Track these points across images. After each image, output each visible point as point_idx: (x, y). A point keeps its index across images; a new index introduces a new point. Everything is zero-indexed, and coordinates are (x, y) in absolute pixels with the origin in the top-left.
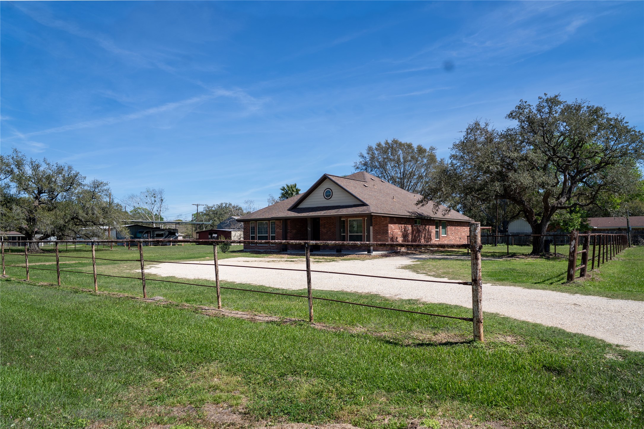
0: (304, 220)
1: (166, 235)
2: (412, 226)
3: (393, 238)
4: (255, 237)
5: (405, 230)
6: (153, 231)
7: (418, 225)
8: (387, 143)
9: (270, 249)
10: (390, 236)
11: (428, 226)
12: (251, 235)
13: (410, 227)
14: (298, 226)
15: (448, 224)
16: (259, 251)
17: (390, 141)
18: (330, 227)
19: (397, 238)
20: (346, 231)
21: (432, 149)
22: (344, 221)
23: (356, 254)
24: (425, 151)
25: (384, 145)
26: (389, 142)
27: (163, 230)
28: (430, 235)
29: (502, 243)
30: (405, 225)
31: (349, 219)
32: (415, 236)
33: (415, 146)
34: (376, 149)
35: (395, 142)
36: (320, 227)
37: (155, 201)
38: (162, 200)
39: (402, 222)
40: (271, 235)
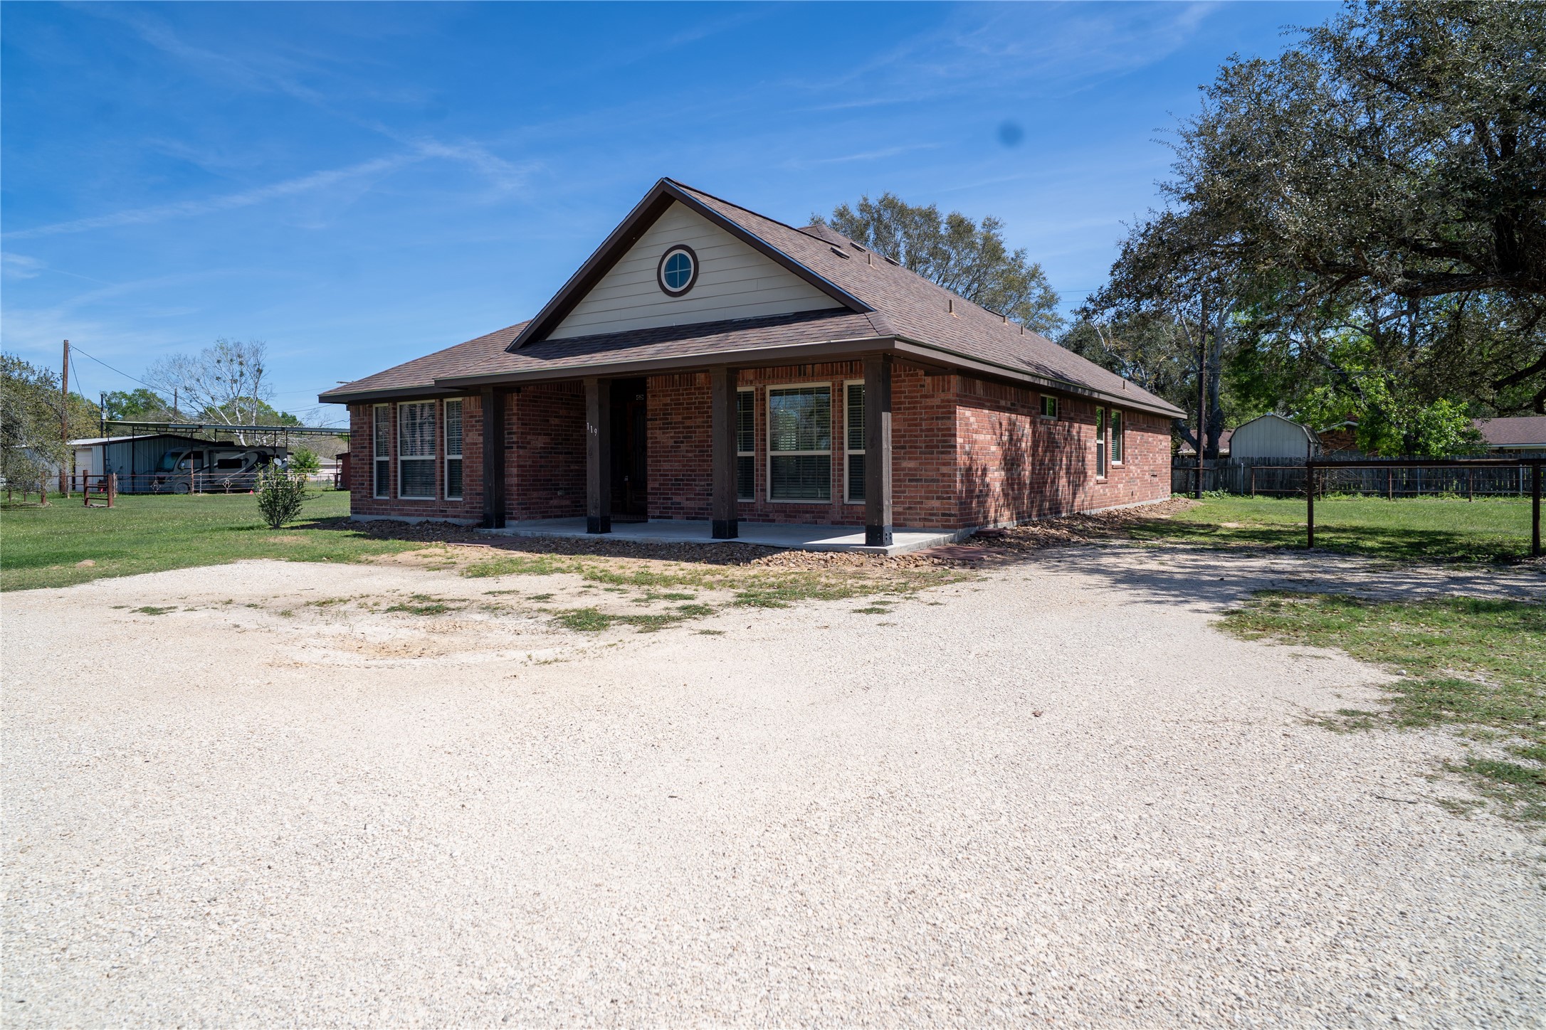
0: (568, 387)
1: (250, 464)
2: (1033, 423)
3: (970, 469)
4: (391, 465)
5: (1011, 439)
6: (210, 452)
7: (1053, 420)
8: (865, 208)
9: (443, 512)
10: (962, 460)
11: (1076, 425)
12: (376, 459)
13: (1027, 426)
14: (554, 421)
15: (1127, 423)
16: (401, 524)
17: (874, 201)
18: (688, 423)
19: (985, 470)
20: (756, 440)
21: (990, 224)
22: (748, 397)
23: (811, 550)
24: (970, 229)
25: (857, 214)
26: (870, 202)
27: (241, 449)
28: (1083, 461)
29: (1215, 489)
30: (1014, 416)
31: (769, 388)
32: (1042, 463)
33: (944, 213)
34: (835, 226)
35: (889, 203)
36: (649, 424)
37: (242, 374)
38: (260, 371)
39: (1003, 403)
40: (447, 457)
